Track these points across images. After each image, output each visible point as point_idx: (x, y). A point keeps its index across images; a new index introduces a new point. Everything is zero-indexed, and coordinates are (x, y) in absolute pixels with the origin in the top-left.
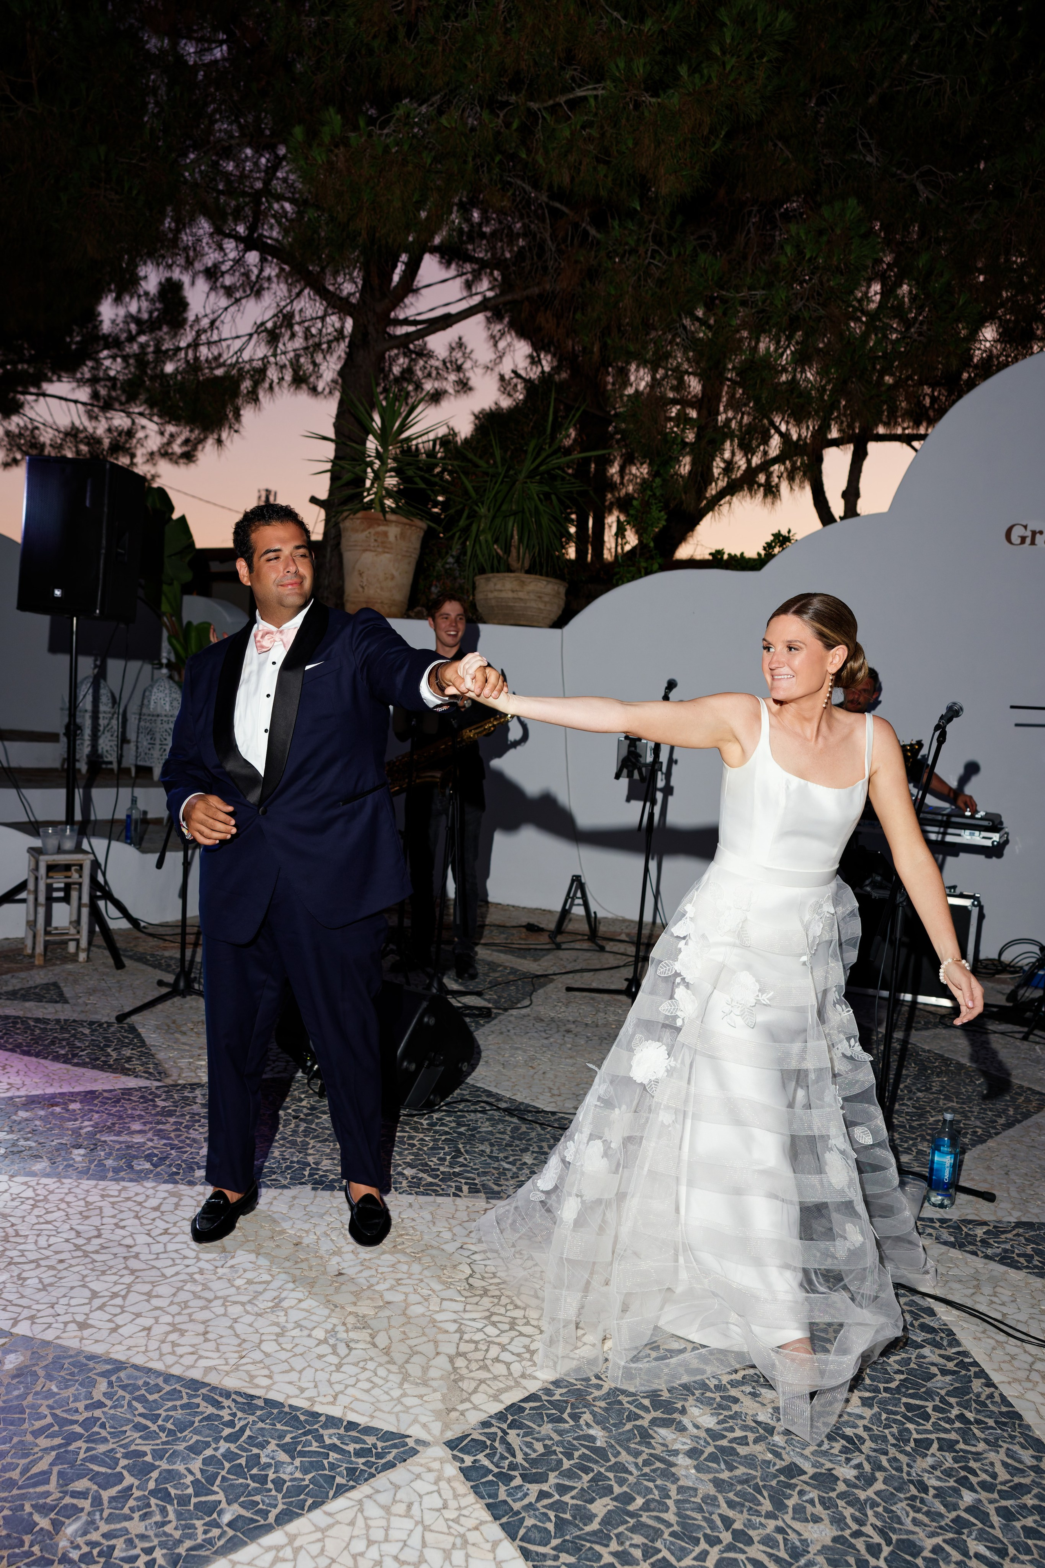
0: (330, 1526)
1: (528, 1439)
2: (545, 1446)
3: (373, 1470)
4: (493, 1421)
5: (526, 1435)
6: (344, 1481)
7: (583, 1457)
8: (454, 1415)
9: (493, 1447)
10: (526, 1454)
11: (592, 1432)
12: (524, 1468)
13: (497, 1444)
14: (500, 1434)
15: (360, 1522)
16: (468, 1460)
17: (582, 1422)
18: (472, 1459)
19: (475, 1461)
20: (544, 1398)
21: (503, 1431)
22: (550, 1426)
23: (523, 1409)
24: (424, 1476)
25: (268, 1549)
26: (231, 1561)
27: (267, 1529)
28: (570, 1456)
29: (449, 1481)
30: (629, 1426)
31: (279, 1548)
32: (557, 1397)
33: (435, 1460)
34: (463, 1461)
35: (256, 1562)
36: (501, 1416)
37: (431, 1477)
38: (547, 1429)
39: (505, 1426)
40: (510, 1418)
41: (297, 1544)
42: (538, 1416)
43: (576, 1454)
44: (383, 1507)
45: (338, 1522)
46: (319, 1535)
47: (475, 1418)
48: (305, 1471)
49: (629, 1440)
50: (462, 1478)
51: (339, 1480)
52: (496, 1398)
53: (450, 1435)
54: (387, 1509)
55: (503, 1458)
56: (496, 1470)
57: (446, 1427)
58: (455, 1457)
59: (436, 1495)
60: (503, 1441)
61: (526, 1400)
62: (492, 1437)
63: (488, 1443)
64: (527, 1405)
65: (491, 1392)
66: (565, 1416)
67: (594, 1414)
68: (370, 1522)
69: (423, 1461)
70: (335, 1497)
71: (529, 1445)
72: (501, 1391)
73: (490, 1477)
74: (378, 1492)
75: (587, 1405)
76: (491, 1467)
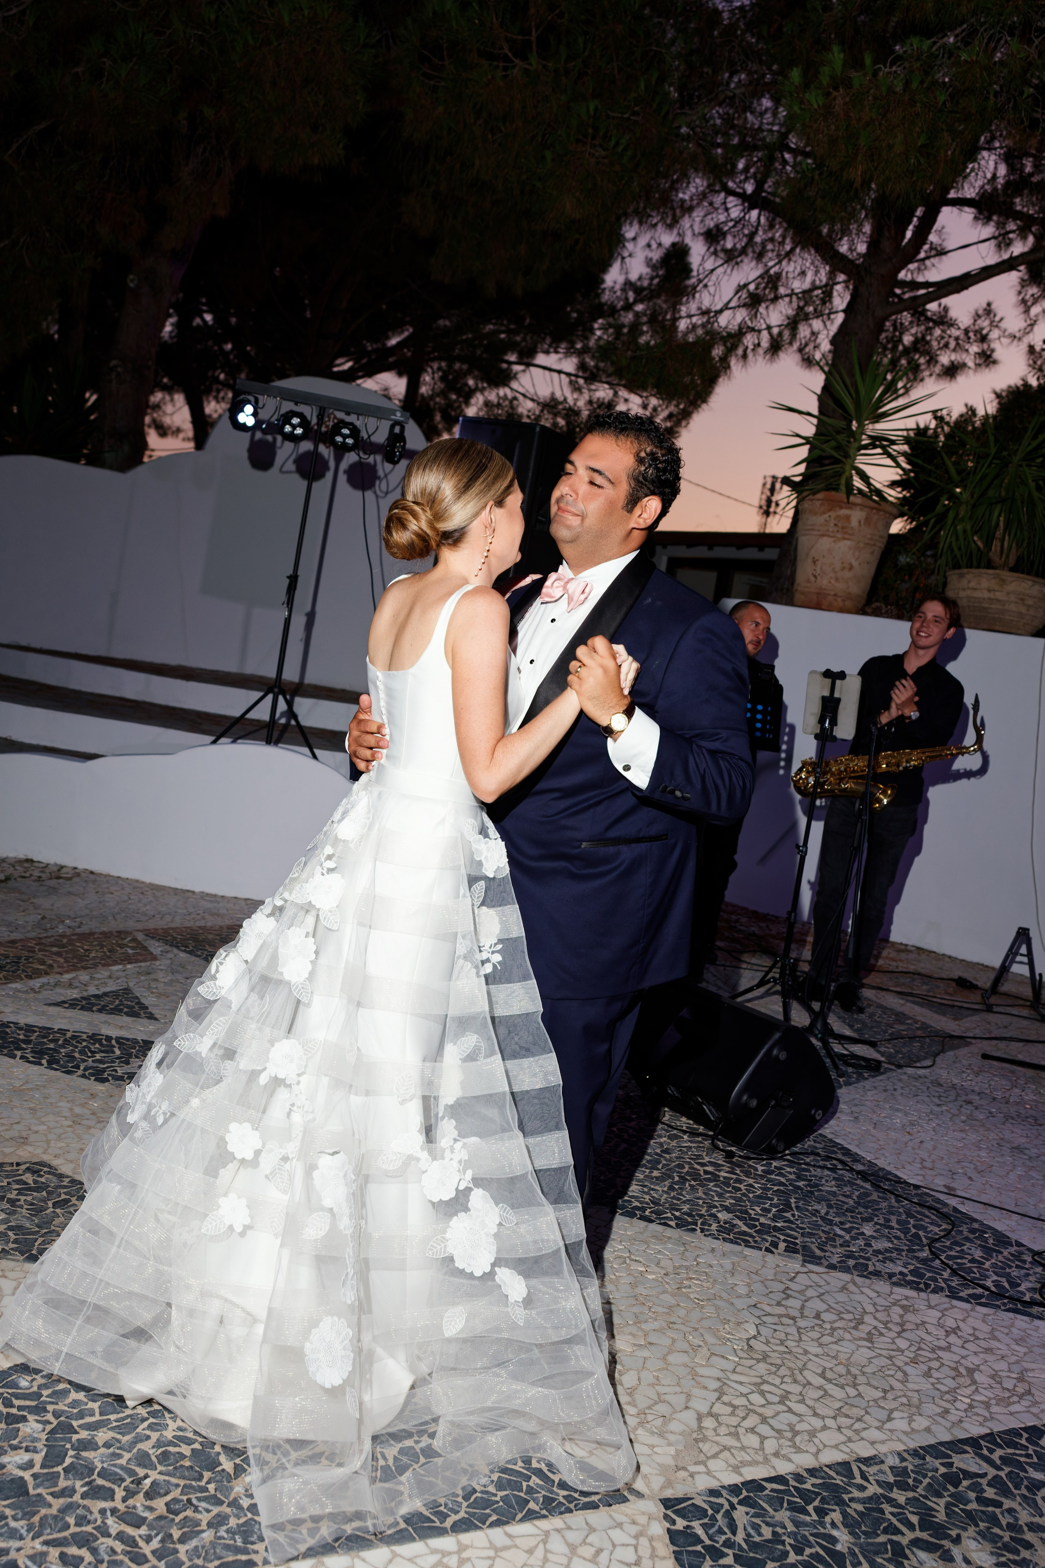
0: (506, 1548)
1: (757, 1521)
2: (774, 1533)
3: (572, 1506)
4: (724, 1492)
5: (756, 1515)
6: (537, 1508)
7: (816, 1556)
8: (682, 1474)
9: (713, 1518)
10: (749, 1535)
11: (835, 1533)
12: (740, 1548)
13: (719, 1517)
14: (727, 1506)
15: (539, 1553)
16: (681, 1523)
17: (828, 1519)
18: (685, 1523)
19: (688, 1527)
20: (792, 1483)
21: (733, 1507)
22: (788, 1513)
23: (763, 1488)
24: (625, 1526)
25: (434, 1551)
26: (392, 1552)
27: (441, 1532)
28: (799, 1551)
29: (651, 1539)
30: (882, 1539)
31: (445, 1554)
32: (808, 1486)
33: (643, 1513)
34: (674, 1522)
35: (418, 1560)
36: (734, 1489)
37: (633, 1530)
38: (783, 1515)
39: (735, 1500)
40: (745, 1493)
41: (465, 1555)
42: (777, 1501)
43: (808, 1551)
44: (569, 1545)
45: (516, 1546)
46: (491, 1553)
47: (704, 1483)
48: (500, 1486)
49: (877, 1553)
50: (667, 1541)
51: (532, 1505)
52: (736, 1469)
53: (669, 1493)
54: (573, 1548)
55: (721, 1531)
56: (708, 1542)
57: (669, 1484)
58: (666, 1517)
59: (632, 1549)
60: (728, 1515)
61: (769, 1480)
62: (717, 1508)
63: (710, 1512)
64: (769, 1486)
65: (732, 1461)
66: (810, 1508)
67: (844, 1514)
68: (549, 1556)
69: (629, 1511)
70: (522, 1520)
71: (756, 1528)
72: (744, 1464)
73: (699, 1548)
74: (569, 1528)
75: (841, 1503)
76: (704, 1537)
